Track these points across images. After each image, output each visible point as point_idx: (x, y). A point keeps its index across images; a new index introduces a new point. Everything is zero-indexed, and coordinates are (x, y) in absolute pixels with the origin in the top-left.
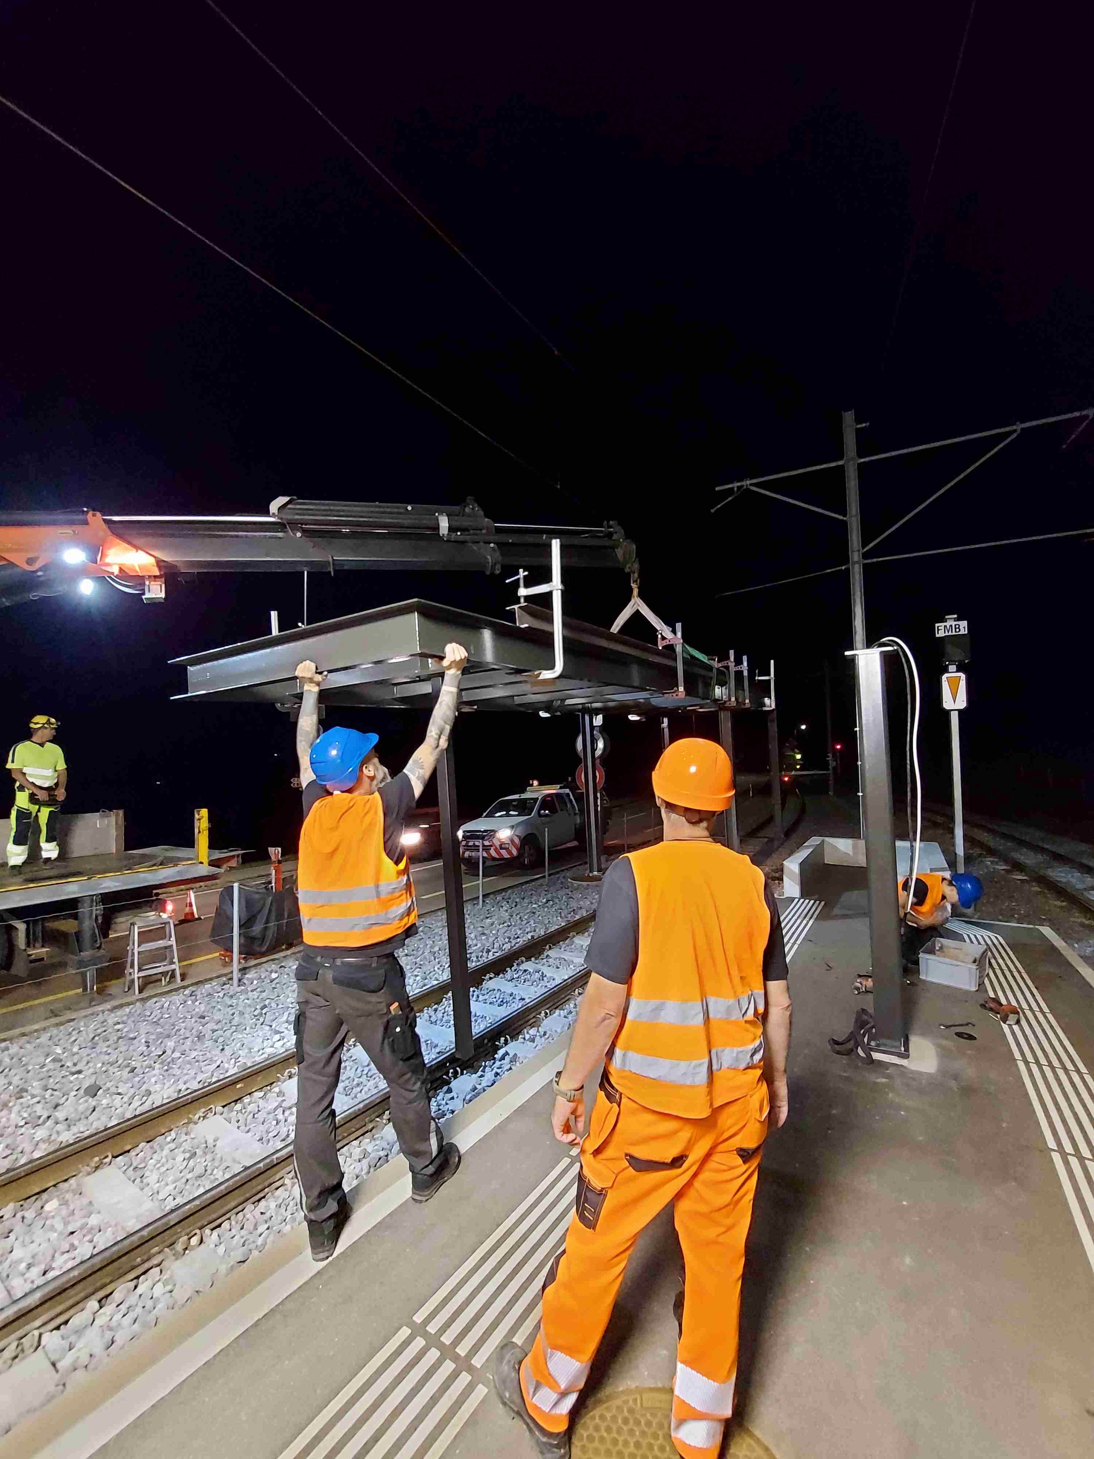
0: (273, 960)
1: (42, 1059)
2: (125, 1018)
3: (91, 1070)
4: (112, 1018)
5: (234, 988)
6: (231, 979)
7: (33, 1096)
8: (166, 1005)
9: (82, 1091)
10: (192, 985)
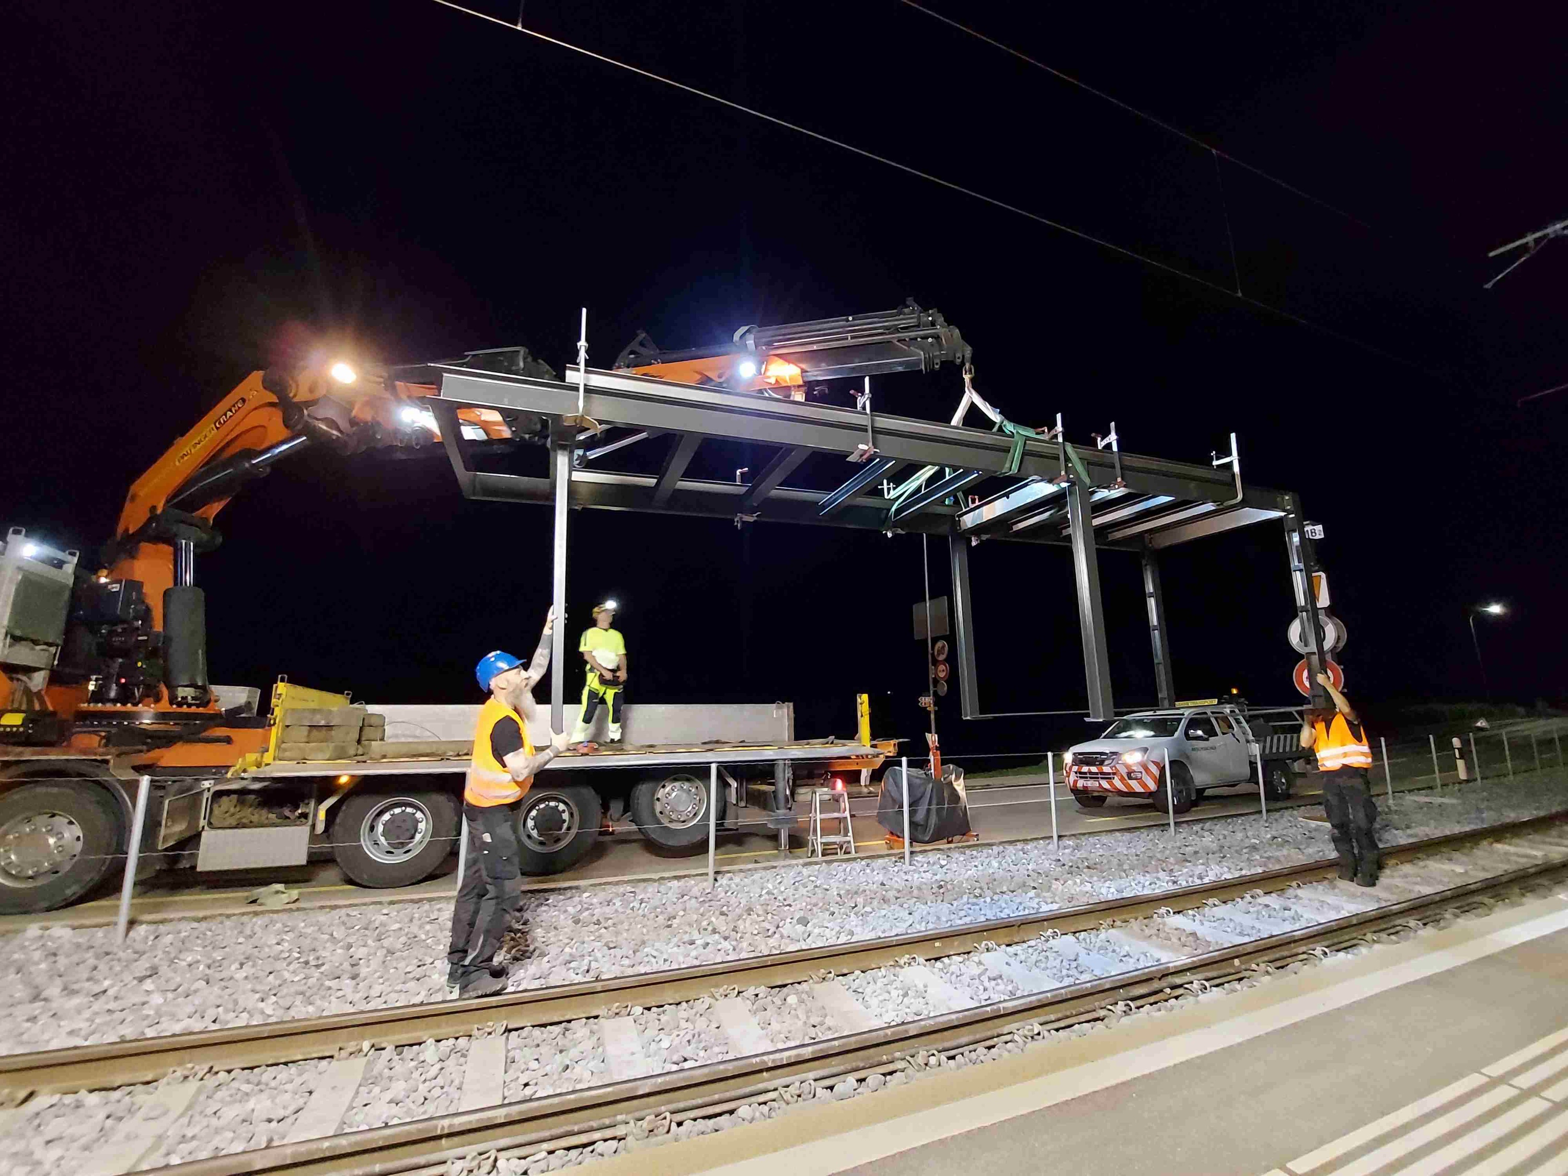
0: (939, 850)
1: (759, 890)
2: (816, 873)
3: (799, 906)
4: (805, 871)
5: (906, 867)
6: (903, 858)
7: (758, 916)
8: (848, 870)
9: (795, 921)
10: (867, 858)
